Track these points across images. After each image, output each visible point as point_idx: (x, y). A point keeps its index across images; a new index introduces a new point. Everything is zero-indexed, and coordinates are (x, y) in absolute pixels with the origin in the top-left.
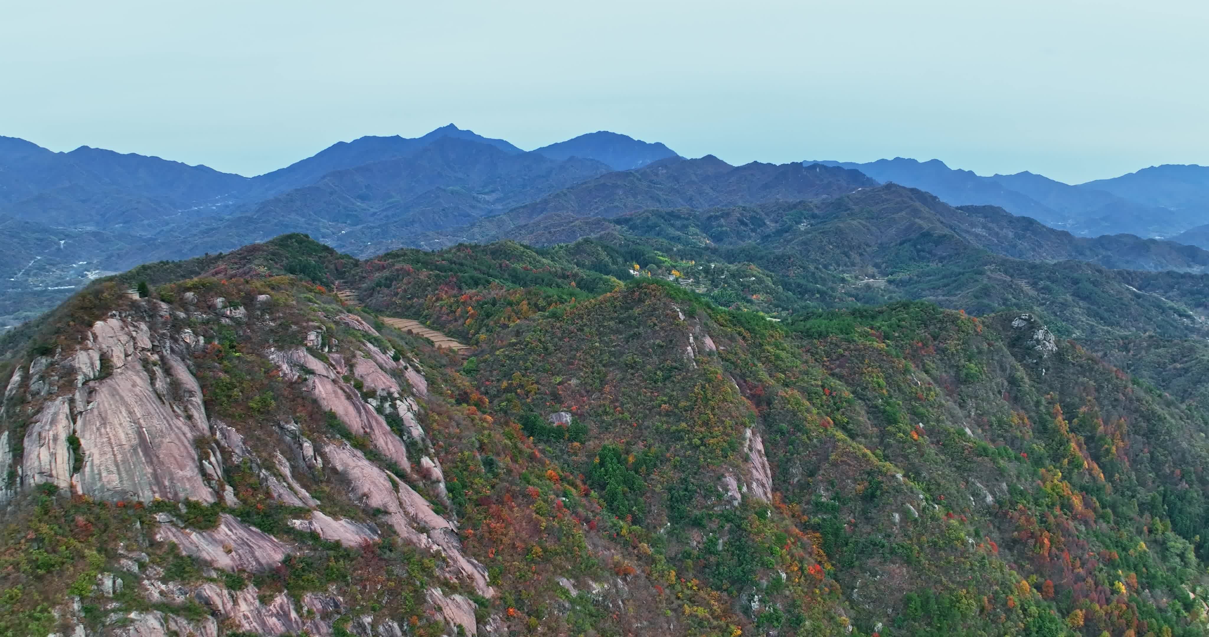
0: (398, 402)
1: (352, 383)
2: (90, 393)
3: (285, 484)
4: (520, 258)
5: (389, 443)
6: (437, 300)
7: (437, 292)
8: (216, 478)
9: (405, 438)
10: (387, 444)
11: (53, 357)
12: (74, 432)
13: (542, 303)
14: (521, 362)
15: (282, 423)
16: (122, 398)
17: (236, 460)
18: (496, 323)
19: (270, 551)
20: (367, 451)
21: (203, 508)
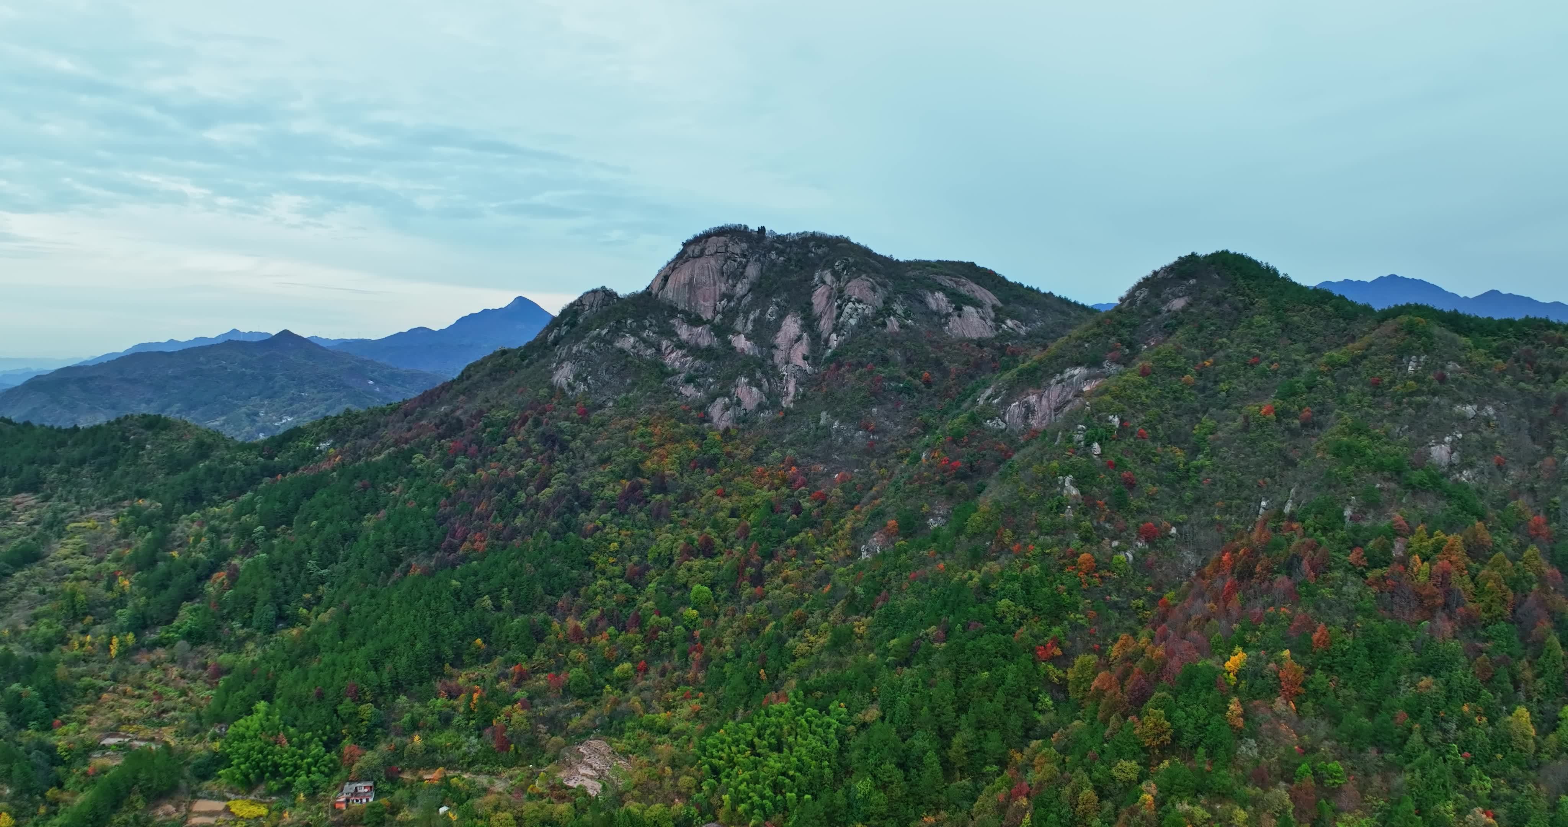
19: (705, 342)
20: (810, 323)
21: (701, 319)
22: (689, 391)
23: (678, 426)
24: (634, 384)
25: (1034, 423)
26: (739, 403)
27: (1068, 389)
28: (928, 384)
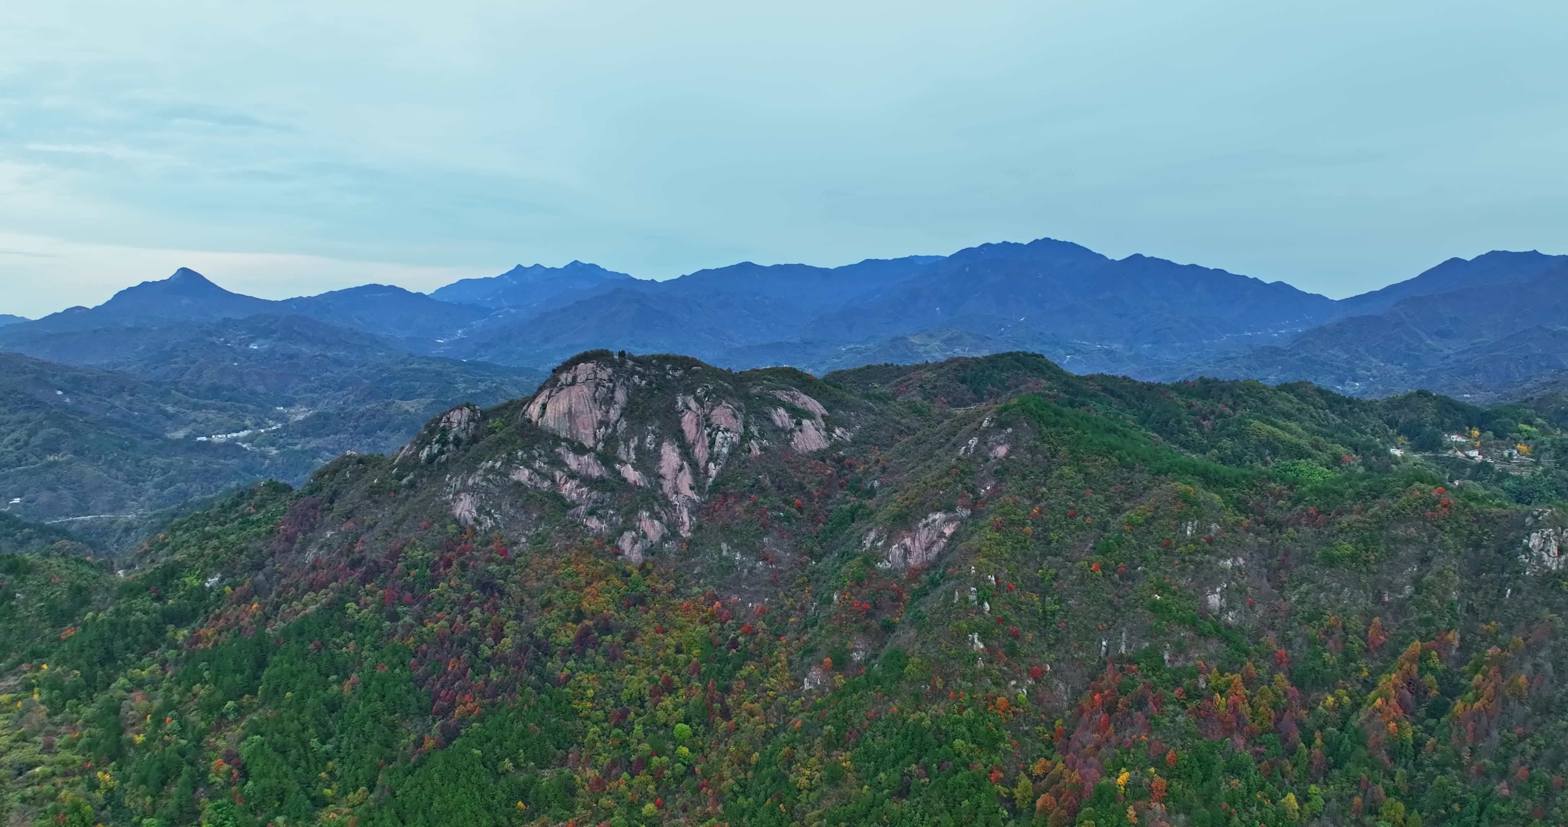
0: (720, 432)
1: (706, 418)
2: (561, 390)
3: (627, 450)
5: (701, 448)
8: (600, 438)
9: (710, 451)
10: (699, 451)
11: (556, 374)
12: (547, 403)
15: (648, 425)
16: (570, 394)
17: (617, 435)
19: (596, 471)
20: (686, 451)
21: (585, 447)
22: (593, 523)
23: (596, 564)
24: (540, 518)
25: (911, 561)
26: (645, 536)
27: (933, 531)
28: (800, 509)
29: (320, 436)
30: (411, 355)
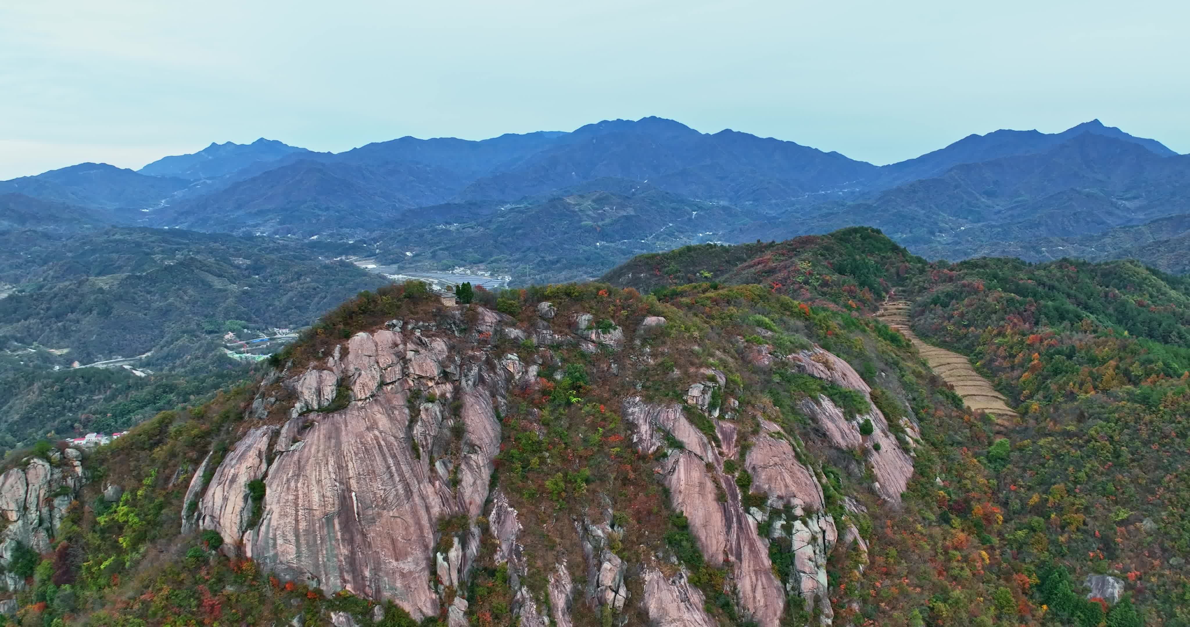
0: (798, 524)
1: (737, 474)
2: (304, 428)
3: (546, 620)
4: (1139, 287)
5: (759, 587)
6: (999, 334)
7: (1002, 323)
8: (447, 584)
9: (789, 587)
10: (754, 590)
11: (282, 371)
12: (266, 475)
13: (1136, 370)
14: (1071, 469)
15: (587, 521)
16: (339, 444)
17: (499, 559)
18: (1061, 388)
20: (714, 593)
29: (11, 322)
30: (114, 227)
